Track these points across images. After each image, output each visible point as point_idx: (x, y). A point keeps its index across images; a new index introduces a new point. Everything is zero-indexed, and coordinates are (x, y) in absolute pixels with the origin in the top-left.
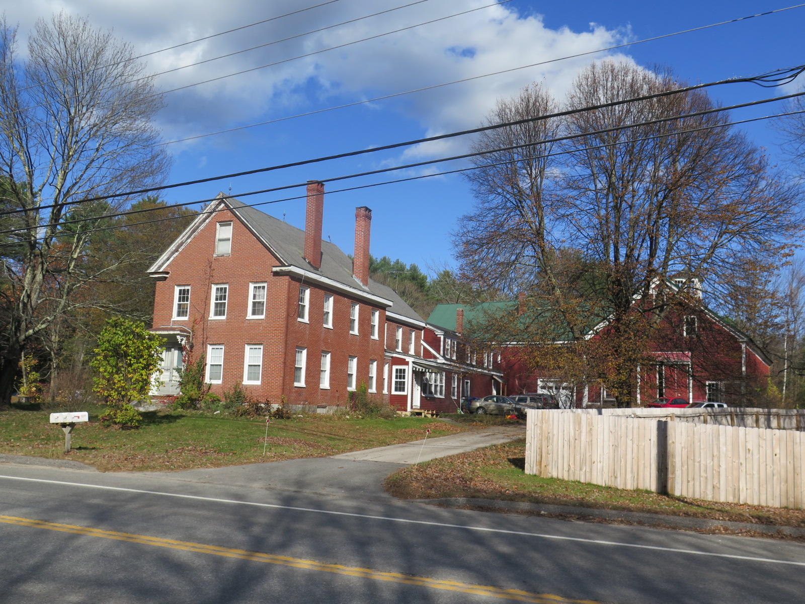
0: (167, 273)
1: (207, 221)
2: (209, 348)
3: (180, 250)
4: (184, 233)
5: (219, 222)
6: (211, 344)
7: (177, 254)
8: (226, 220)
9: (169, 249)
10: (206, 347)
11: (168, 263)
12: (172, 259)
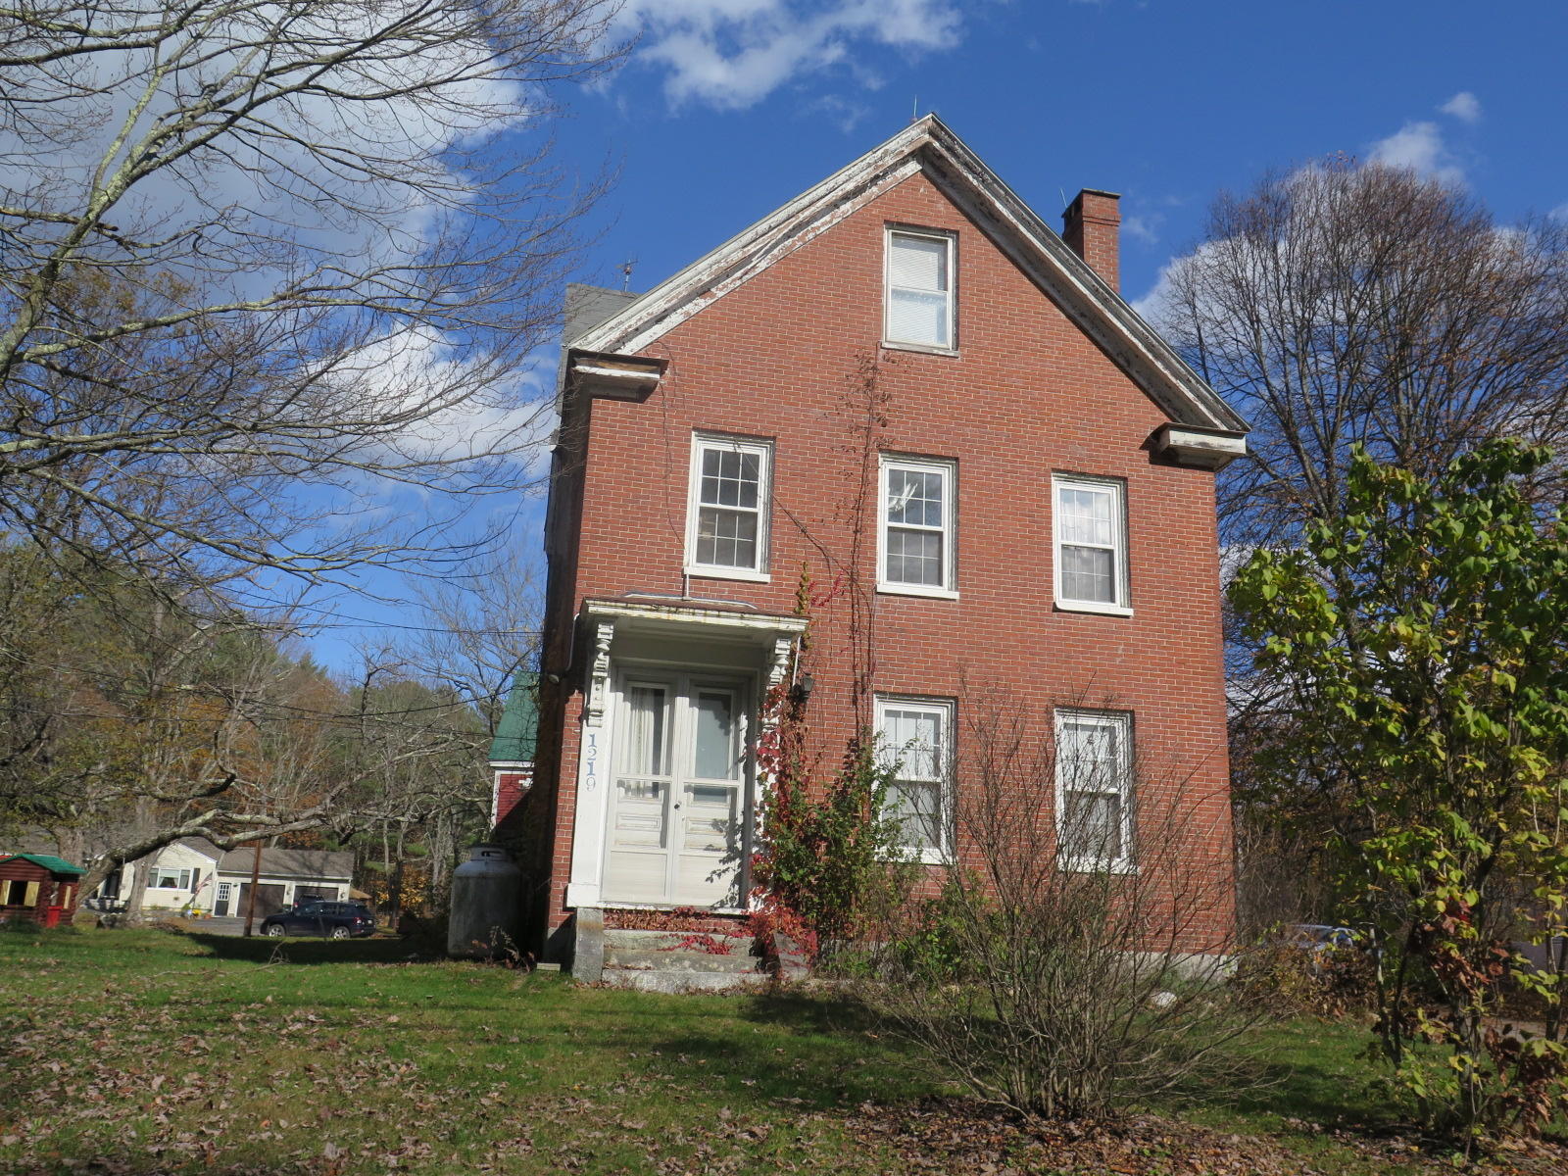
0: (660, 366)
1: (847, 207)
2: (879, 708)
3: (719, 293)
4: (762, 227)
5: (890, 224)
6: (883, 695)
7: (702, 303)
8: (927, 223)
9: (688, 275)
10: (870, 705)
11: (659, 330)
12: (675, 319)
